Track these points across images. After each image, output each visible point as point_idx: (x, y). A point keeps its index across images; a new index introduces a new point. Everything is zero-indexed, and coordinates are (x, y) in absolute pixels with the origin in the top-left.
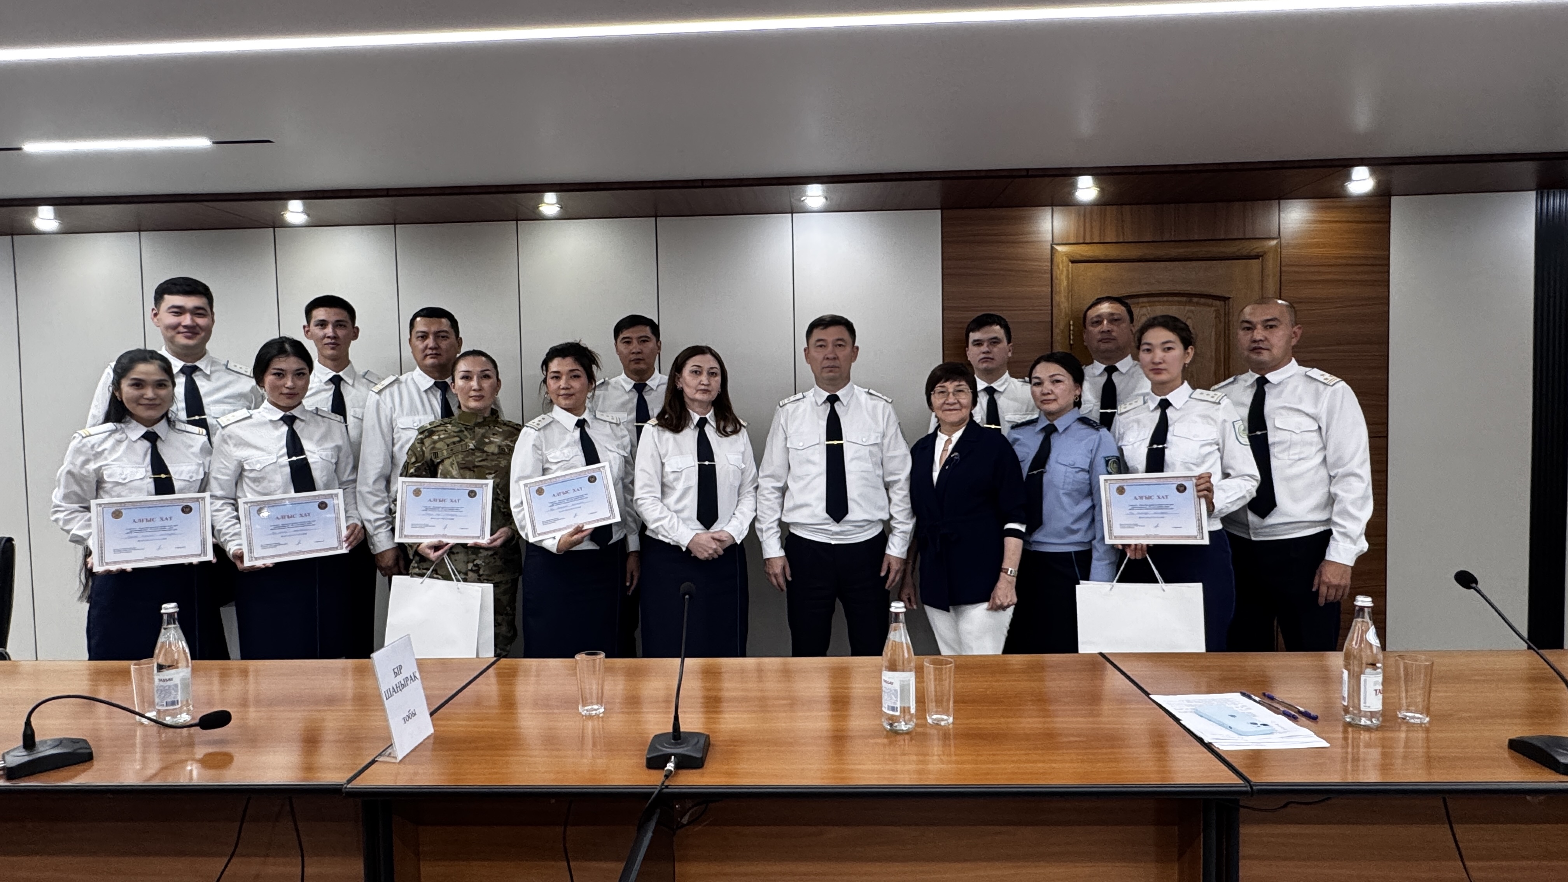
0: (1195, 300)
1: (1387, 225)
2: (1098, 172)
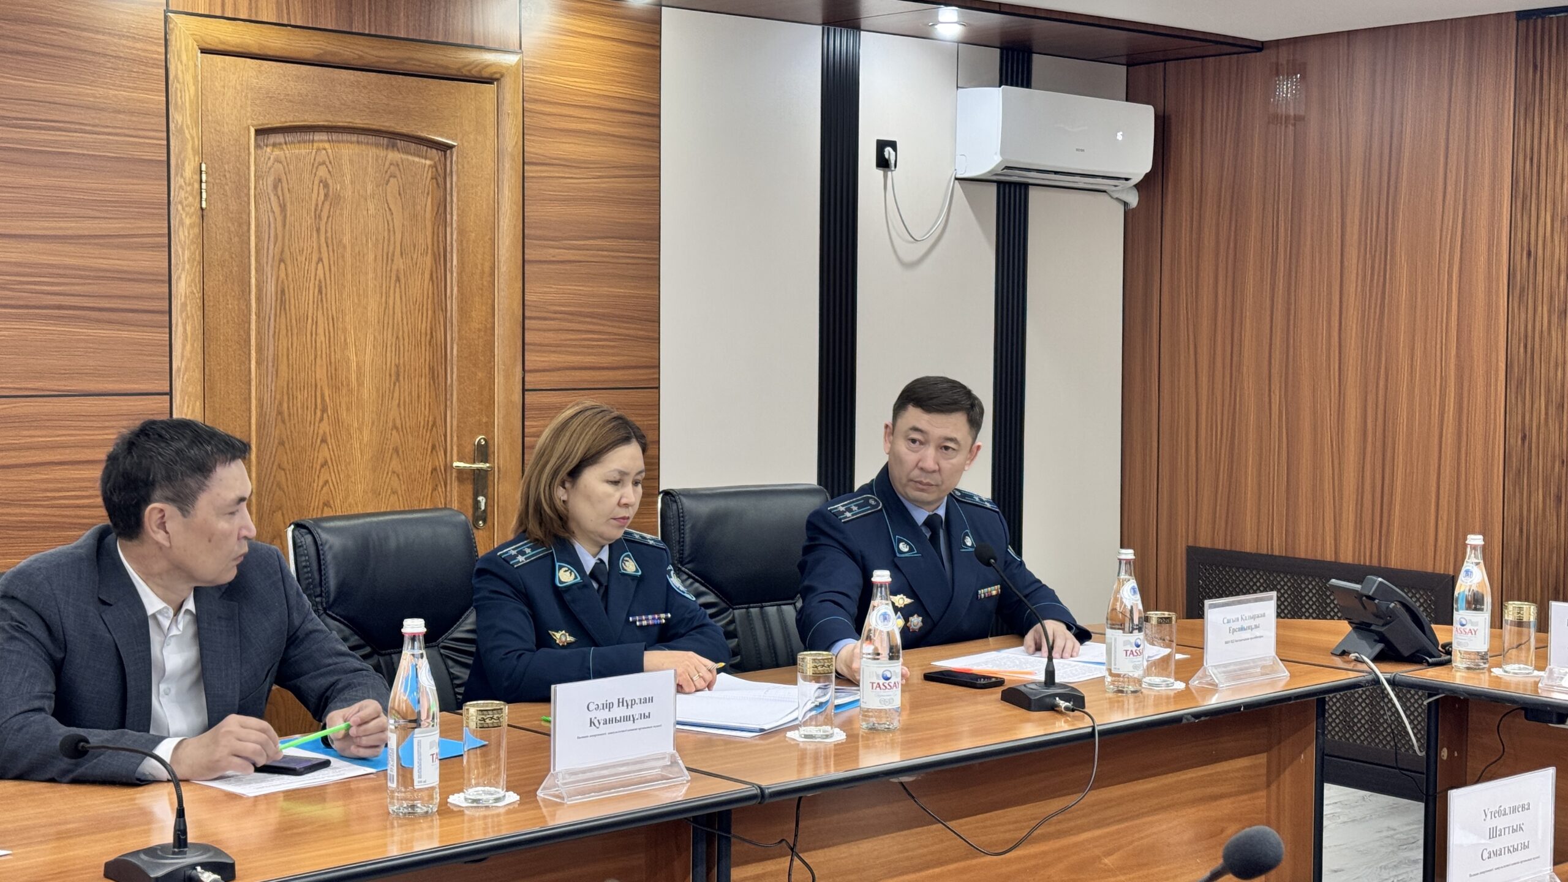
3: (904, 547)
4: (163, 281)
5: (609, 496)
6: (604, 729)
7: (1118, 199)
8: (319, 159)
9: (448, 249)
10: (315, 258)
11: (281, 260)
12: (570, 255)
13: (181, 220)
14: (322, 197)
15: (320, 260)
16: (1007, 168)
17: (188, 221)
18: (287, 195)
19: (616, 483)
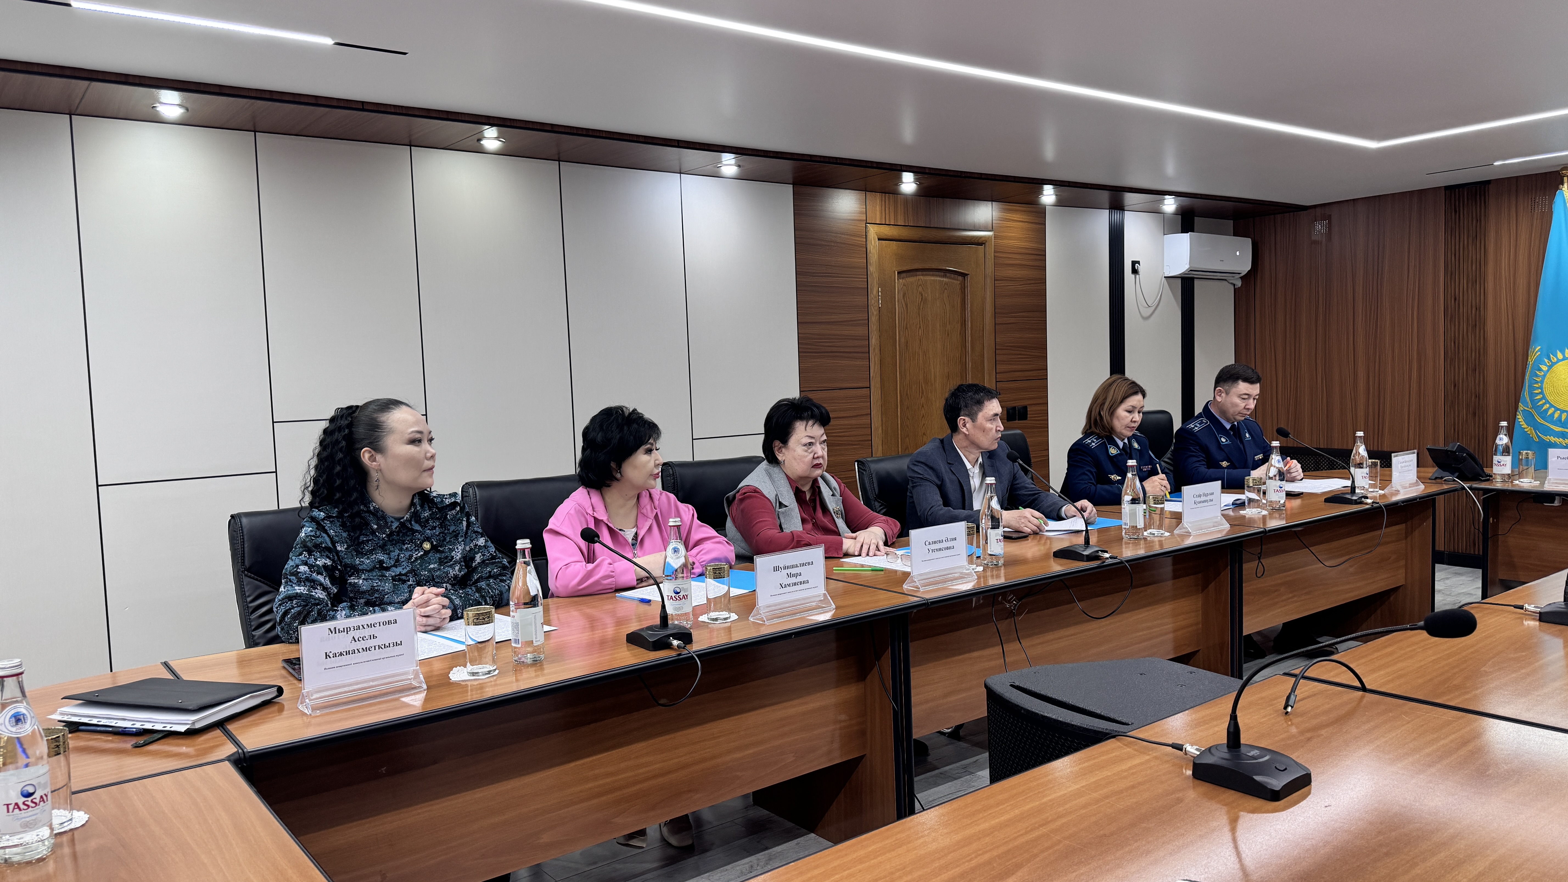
0: (948, 275)
1: (1043, 226)
2: (917, 170)
3: (1223, 440)
4: (866, 339)
5: (1127, 417)
6: (1199, 505)
7: (1231, 283)
8: (919, 283)
9: (967, 319)
10: (918, 326)
11: (907, 328)
12: (1012, 320)
13: (873, 313)
14: (920, 300)
15: (920, 327)
16: (1191, 270)
17: (875, 313)
18: (908, 300)
19: (1130, 412)
